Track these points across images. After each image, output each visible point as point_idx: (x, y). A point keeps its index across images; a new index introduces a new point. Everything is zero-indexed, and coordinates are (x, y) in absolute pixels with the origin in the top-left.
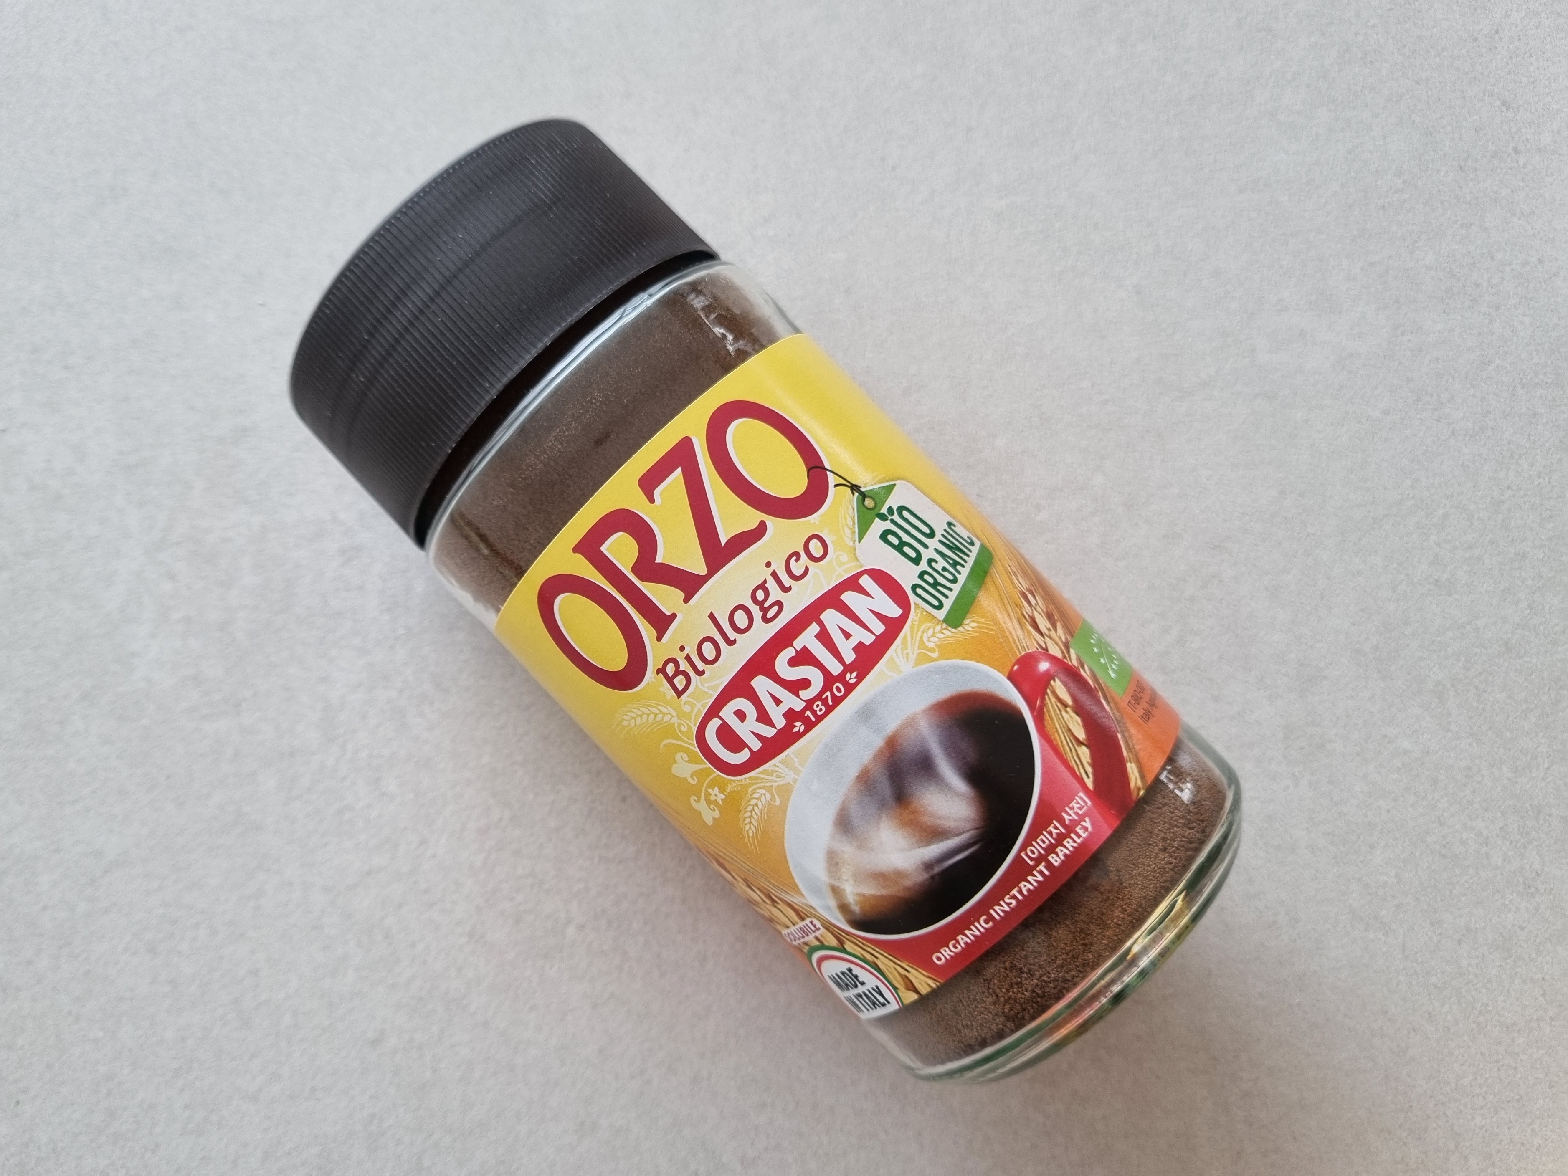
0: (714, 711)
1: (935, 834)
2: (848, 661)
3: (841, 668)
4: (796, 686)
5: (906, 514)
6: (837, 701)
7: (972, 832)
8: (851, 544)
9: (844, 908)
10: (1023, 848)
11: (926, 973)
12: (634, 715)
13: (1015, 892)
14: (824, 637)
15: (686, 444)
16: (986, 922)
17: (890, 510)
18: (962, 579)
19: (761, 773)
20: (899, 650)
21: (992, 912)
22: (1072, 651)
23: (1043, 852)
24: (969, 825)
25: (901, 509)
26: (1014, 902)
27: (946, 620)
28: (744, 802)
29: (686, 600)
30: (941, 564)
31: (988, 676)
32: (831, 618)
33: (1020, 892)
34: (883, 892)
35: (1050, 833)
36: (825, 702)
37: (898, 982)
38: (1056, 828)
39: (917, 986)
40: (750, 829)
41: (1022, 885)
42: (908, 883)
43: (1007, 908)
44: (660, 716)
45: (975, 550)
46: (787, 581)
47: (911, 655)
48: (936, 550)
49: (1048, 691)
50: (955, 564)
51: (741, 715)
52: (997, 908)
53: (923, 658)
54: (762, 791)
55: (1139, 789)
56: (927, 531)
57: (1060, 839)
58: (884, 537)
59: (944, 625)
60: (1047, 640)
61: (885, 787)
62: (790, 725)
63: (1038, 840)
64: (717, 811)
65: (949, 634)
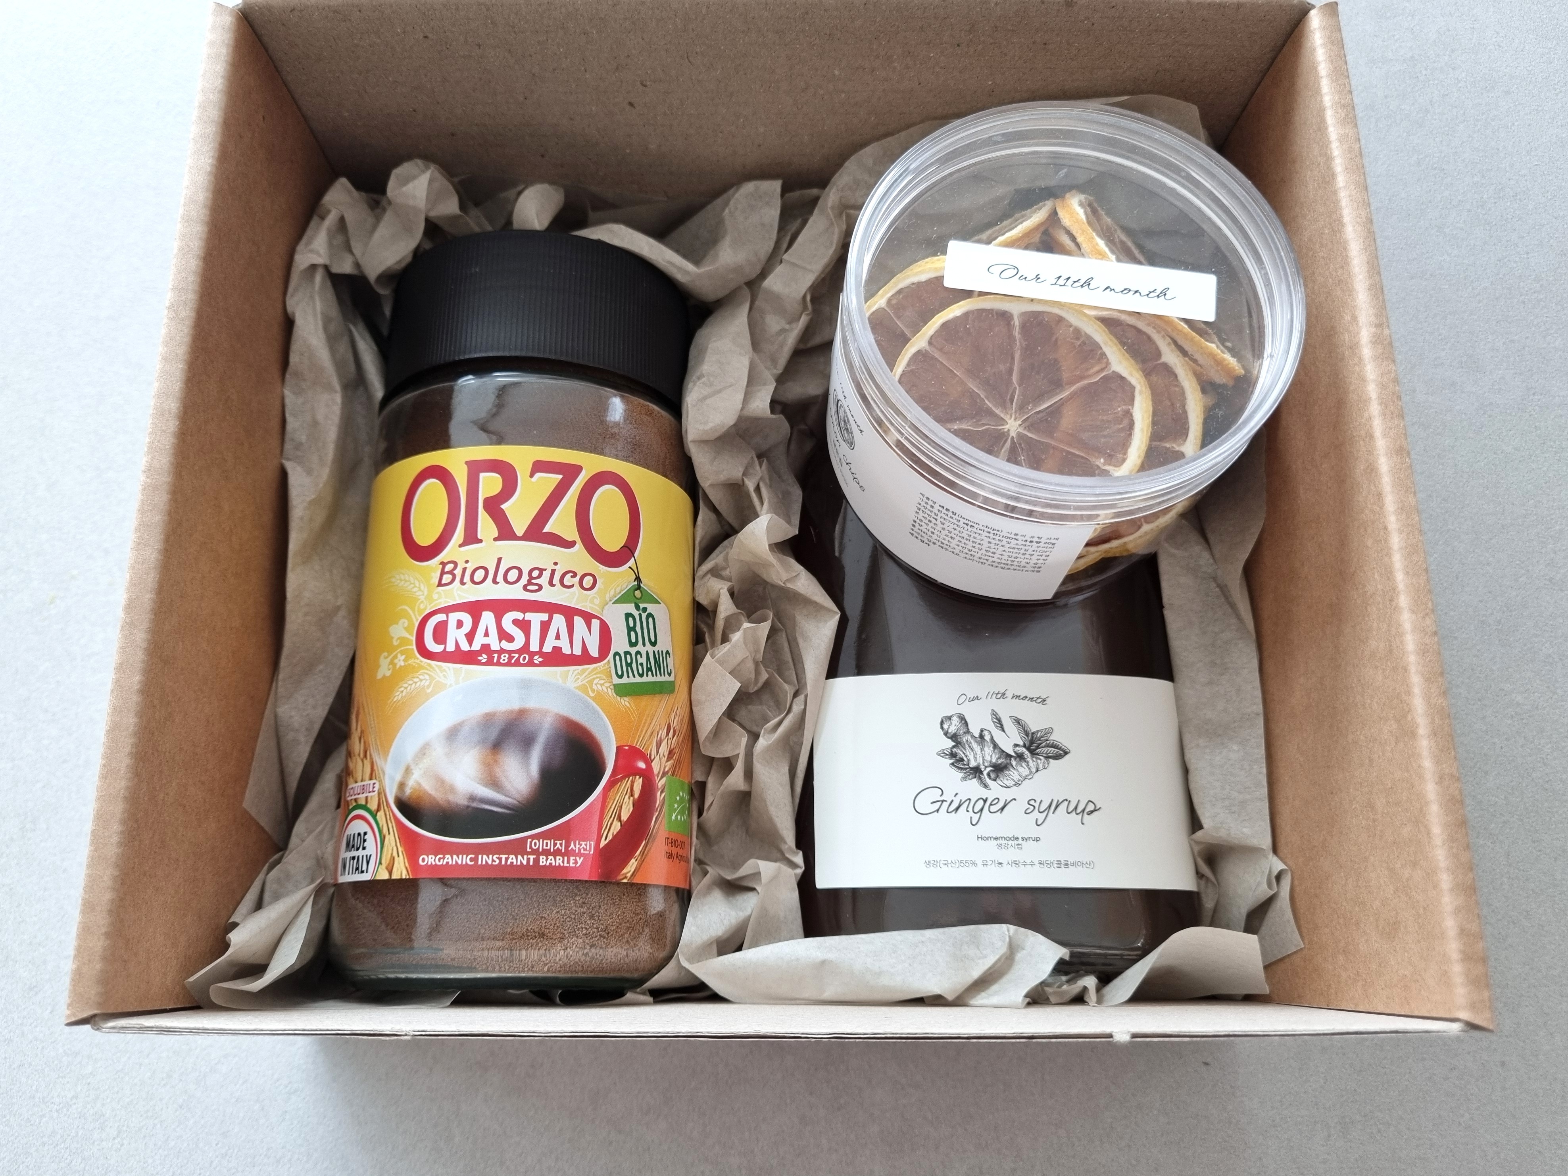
0: (448, 610)
1: (494, 783)
2: (545, 650)
3: (537, 649)
4: (504, 635)
5: (650, 620)
6: (517, 664)
7: (515, 802)
8: (608, 599)
9: (402, 786)
10: (533, 837)
11: (407, 864)
12: (403, 578)
13: (504, 857)
14: (545, 627)
15: (577, 469)
16: (471, 859)
17: (645, 610)
18: (645, 679)
19: (437, 666)
20: (577, 672)
21: (480, 856)
22: (664, 779)
23: (541, 850)
24: (517, 796)
25: (650, 615)
26: (497, 861)
27: (616, 687)
28: (411, 676)
29: (495, 539)
30: (643, 660)
31: (608, 735)
32: (559, 621)
33: (507, 859)
34: (432, 792)
35: (555, 844)
36: (510, 658)
37: (386, 859)
38: (560, 845)
39: (395, 869)
40: (398, 695)
41: (511, 856)
42: (452, 798)
43: (490, 862)
44: (416, 589)
45: (667, 678)
46: (556, 580)
47: (580, 680)
48: (647, 652)
49: (631, 778)
50: (649, 669)
51: (460, 624)
52: (485, 857)
53: (583, 689)
54: (427, 677)
55: (626, 878)
56: (653, 640)
57: (557, 853)
58: (628, 615)
59: (612, 687)
60: (657, 758)
61: (494, 733)
62: (479, 653)
63: (545, 842)
64: (390, 671)
65: (610, 693)
